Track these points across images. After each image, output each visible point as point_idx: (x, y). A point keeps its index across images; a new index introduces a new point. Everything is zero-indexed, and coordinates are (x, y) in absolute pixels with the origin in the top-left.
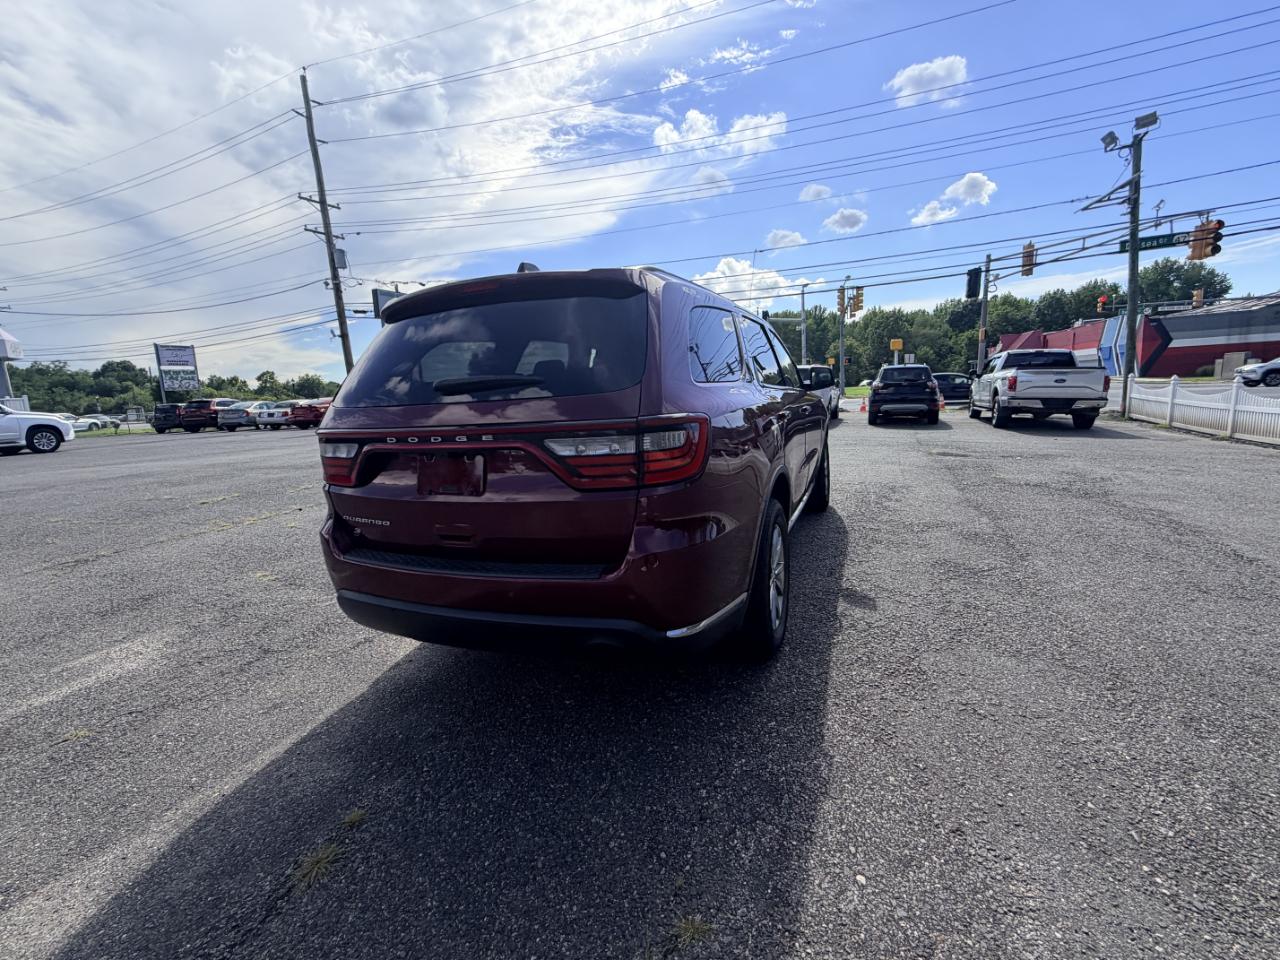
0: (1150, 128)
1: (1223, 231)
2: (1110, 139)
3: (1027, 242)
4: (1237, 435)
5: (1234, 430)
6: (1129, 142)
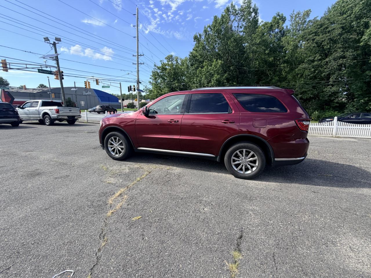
0: (59, 42)
1: (63, 74)
2: (47, 39)
3: (4, 59)
6: (53, 43)
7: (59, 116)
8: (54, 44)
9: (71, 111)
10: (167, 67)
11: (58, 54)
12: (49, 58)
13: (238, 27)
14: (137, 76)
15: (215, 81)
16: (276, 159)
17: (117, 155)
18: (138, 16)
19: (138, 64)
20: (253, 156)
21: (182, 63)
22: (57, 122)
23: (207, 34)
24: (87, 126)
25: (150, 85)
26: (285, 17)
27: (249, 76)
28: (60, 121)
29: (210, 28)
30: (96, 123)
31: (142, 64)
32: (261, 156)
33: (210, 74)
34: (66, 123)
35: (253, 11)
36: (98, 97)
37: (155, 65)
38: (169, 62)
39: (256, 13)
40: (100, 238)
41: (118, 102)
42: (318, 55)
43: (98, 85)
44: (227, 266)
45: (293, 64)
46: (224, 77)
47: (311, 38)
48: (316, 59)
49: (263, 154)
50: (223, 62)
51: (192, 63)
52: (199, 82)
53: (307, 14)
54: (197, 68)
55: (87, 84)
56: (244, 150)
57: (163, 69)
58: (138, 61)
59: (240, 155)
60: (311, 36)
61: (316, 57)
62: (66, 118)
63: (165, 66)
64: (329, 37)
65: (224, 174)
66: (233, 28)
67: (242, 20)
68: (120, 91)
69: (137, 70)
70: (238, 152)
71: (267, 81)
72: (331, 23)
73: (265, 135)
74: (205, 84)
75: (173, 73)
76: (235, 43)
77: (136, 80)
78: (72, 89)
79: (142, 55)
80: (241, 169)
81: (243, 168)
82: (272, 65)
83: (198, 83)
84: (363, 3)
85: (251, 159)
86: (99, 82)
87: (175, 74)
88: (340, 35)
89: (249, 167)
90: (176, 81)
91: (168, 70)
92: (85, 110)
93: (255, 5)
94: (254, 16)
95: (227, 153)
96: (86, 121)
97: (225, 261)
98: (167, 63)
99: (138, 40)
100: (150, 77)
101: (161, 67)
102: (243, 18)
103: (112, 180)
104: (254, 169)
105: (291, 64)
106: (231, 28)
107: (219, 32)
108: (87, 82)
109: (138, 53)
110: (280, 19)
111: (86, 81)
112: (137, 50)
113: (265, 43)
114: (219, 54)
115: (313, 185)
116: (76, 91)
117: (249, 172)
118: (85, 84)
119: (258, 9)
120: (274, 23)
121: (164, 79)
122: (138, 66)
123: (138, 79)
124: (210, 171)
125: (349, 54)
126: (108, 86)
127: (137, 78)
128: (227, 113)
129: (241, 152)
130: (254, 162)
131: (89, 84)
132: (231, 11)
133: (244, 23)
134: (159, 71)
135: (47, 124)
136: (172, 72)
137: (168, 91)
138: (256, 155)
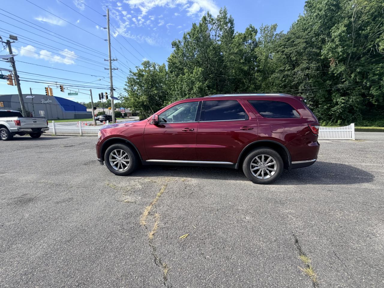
0: (14, 41)
1: (19, 78)
4: (83, 135)
5: (82, 134)
6: (6, 41)
7: (20, 128)
8: (8, 43)
9: (36, 122)
10: (144, 73)
11: (14, 55)
12: (2, 60)
13: (215, 35)
14: (110, 82)
15: (197, 89)
16: (293, 163)
17: (121, 170)
18: (109, 18)
19: (111, 69)
20: (272, 161)
21: (160, 70)
22: (17, 136)
23: (186, 41)
24: (58, 140)
25: (126, 93)
26: (256, 29)
27: (227, 84)
28: (21, 135)
29: (189, 36)
30: (67, 136)
31: (115, 69)
32: (279, 161)
33: (192, 81)
34: (30, 136)
35: (229, 22)
36: (61, 106)
37: (131, 72)
38: (146, 68)
39: (232, 24)
40: (157, 265)
41: (86, 111)
42: (287, 66)
43: (63, 91)
44: (303, 271)
45: (266, 73)
46: (205, 85)
47: (281, 50)
48: (286, 69)
49: (281, 159)
50: (203, 69)
51: (172, 70)
52: (181, 90)
53: (274, 27)
54: (177, 76)
55: (48, 91)
56: (263, 156)
57: (140, 75)
58: (111, 66)
59: (259, 160)
60: (281, 48)
61: (286, 67)
62: (30, 130)
63: (142, 72)
64: (296, 50)
65: (242, 181)
66: (211, 37)
67: (219, 29)
68: (91, 98)
69: (110, 75)
70: (256, 157)
71: (244, 89)
72: (297, 37)
73: (283, 140)
74: (186, 92)
75: (151, 80)
76: (214, 52)
77: (110, 87)
78: (27, 97)
79: (115, 60)
80: (260, 175)
81: (262, 173)
82: (247, 74)
83: (179, 91)
84: (320, 22)
85: (269, 164)
86: (64, 89)
87: (153, 81)
88: (305, 48)
89: (268, 172)
90: (154, 88)
91: (145, 77)
92: (53, 121)
93: (231, 16)
94: (231, 26)
95: (246, 159)
96: (54, 134)
97: (298, 267)
98: (144, 69)
99: (110, 44)
100: (125, 83)
101: (137, 73)
102: (220, 27)
103: (129, 198)
104: (273, 173)
105: (265, 74)
106: (209, 36)
107: (198, 39)
108: (49, 88)
109: (110, 58)
110: (252, 31)
111: (47, 87)
112: (109, 55)
113: (241, 53)
114: (199, 62)
115: (325, 184)
116: (33, 98)
117: (268, 177)
118: (46, 90)
119: (233, 20)
120: (247, 34)
121: (141, 86)
122: (111, 72)
123: (112, 85)
124: (227, 179)
125: (313, 65)
126: (76, 93)
127: (110, 84)
128: (244, 119)
129: (260, 158)
130: (272, 166)
131: (51, 91)
132: (208, 20)
133: (221, 33)
134: (135, 78)
135: (4, 139)
136: (150, 78)
137: (146, 99)
138: (273, 160)
